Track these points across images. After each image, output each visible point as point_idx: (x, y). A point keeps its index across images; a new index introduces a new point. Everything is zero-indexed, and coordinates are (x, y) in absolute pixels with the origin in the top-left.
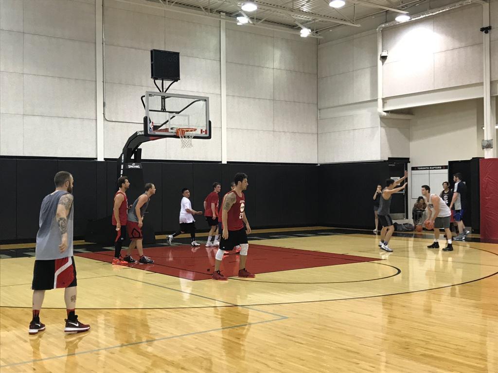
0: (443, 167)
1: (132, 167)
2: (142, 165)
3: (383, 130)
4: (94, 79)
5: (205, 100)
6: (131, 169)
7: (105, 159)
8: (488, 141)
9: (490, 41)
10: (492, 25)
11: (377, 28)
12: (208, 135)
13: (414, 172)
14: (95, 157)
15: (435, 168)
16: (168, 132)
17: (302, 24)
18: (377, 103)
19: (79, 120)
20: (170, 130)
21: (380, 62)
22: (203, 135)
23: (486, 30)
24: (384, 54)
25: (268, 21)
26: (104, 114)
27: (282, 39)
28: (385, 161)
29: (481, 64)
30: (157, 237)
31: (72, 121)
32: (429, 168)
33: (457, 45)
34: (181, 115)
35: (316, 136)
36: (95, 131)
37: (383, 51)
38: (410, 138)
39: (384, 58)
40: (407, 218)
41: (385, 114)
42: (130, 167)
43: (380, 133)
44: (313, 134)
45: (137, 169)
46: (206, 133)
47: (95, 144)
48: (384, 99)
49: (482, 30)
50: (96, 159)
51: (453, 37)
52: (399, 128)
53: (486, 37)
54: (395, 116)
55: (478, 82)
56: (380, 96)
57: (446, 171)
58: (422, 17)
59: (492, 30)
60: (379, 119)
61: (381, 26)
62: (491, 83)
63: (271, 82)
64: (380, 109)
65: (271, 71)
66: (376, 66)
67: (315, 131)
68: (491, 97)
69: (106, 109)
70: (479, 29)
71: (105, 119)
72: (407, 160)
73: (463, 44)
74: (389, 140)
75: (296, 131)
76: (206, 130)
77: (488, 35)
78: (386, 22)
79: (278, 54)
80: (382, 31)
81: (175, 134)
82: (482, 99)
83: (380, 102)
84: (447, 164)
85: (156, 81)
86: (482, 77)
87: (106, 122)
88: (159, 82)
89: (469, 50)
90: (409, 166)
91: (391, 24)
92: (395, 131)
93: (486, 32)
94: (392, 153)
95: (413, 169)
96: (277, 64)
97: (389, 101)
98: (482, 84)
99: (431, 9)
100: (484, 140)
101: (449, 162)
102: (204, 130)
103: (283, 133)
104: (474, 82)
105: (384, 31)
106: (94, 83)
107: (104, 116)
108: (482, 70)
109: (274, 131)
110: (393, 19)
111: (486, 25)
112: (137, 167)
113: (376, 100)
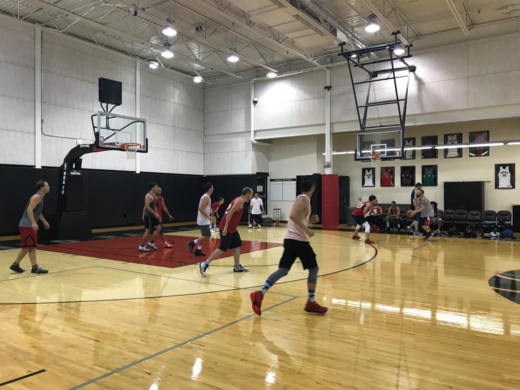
0: (293, 180)
1: (74, 174)
2: (82, 173)
3: (254, 153)
4: (34, 100)
5: (143, 122)
6: (73, 175)
7: (42, 167)
8: (328, 163)
9: (331, 96)
10: (332, 86)
11: (250, 81)
12: (145, 150)
13: (272, 182)
14: (33, 164)
15: (287, 180)
16: (115, 145)
17: (198, 71)
18: (250, 134)
19: (19, 133)
20: (116, 144)
21: (252, 105)
22: (142, 149)
23: (329, 88)
24: (256, 100)
25: (172, 68)
26: (42, 129)
27: (181, 82)
28: (254, 175)
29: (324, 111)
30: (94, 231)
31: (12, 133)
32: (283, 180)
33: (308, 97)
34: (123, 132)
35: (203, 155)
36: (34, 143)
37: (254, 98)
38: (269, 159)
39: (255, 102)
40: (267, 214)
41: (255, 142)
42: (72, 173)
43: (252, 154)
44: (200, 153)
45: (78, 175)
46: (144, 148)
47: (33, 153)
48: (254, 131)
49: (326, 88)
50: (35, 166)
51: (305, 91)
52: (263, 152)
53: (328, 93)
54: (261, 144)
55: (322, 123)
56: (253, 129)
57: (295, 182)
58: (283, 76)
59: (332, 89)
60: (251, 145)
61: (254, 79)
62: (331, 124)
63: (173, 113)
64: (253, 138)
65: (172, 104)
66: (250, 107)
67: (202, 151)
68: (330, 133)
69: (43, 125)
70: (323, 87)
71: (43, 134)
72: (267, 174)
73: (312, 97)
74: (257, 160)
75: (189, 151)
76: (144, 146)
77: (329, 91)
78: (257, 77)
79: (177, 93)
80: (254, 83)
81: (120, 148)
82: (324, 135)
83: (252, 133)
84: (296, 178)
85: (103, 104)
86: (325, 120)
87: (43, 135)
88: (104, 105)
89: (316, 101)
90: (269, 178)
91: (262, 78)
92: (261, 154)
93: (328, 90)
94: (259, 170)
95: (271, 180)
96: (176, 100)
97: (258, 133)
98: (324, 124)
99: (290, 70)
100: (325, 162)
101: (297, 176)
102: (142, 145)
103: (180, 152)
104: (318, 123)
105: (255, 82)
106: (33, 102)
107: (42, 131)
108: (325, 115)
109: (174, 150)
110: (266, 76)
111: (328, 85)
112: (78, 174)
113: (250, 132)
